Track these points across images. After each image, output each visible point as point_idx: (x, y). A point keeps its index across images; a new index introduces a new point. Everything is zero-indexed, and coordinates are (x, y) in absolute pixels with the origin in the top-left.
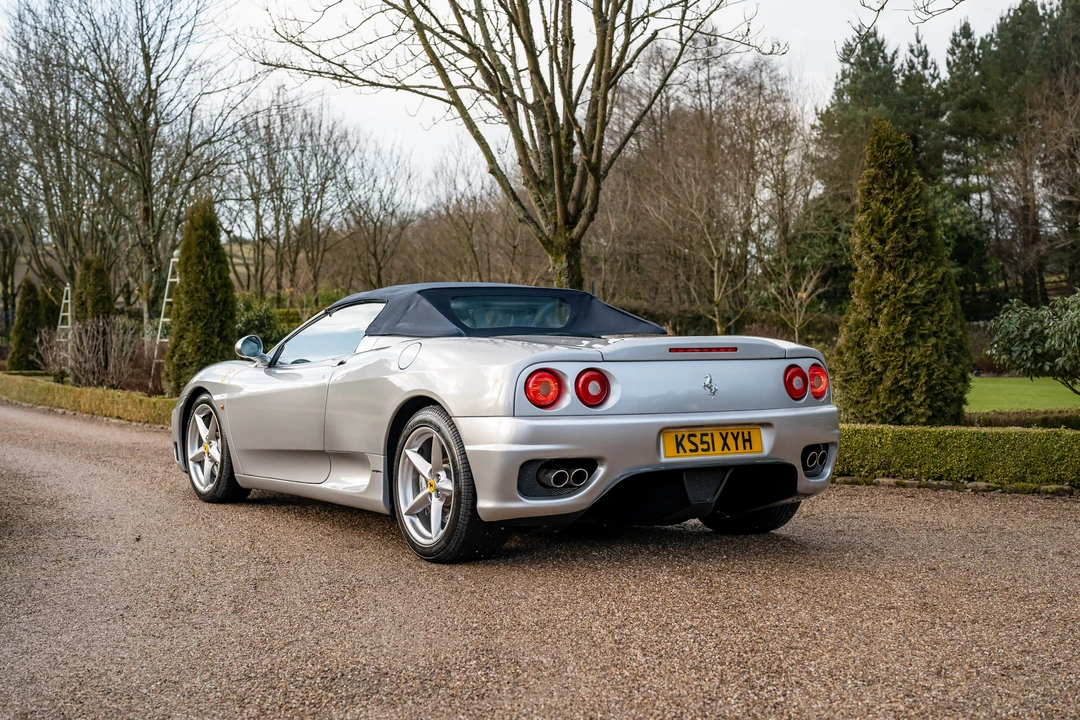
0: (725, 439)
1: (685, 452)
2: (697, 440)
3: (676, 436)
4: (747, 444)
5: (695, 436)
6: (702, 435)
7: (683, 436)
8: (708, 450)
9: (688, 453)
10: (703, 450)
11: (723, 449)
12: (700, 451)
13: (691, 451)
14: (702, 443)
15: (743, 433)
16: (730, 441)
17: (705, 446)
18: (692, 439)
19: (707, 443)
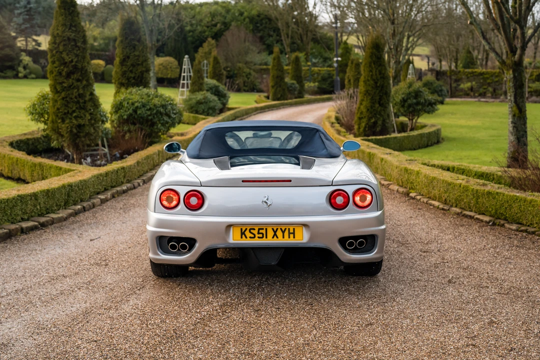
0: (275, 232)
1: (246, 238)
2: (255, 232)
3: (242, 229)
4: (292, 236)
5: (254, 229)
6: (259, 229)
7: (246, 229)
8: (262, 237)
9: (248, 238)
10: (259, 237)
11: (273, 238)
12: (256, 238)
13: (250, 237)
14: (259, 233)
15: (289, 229)
16: (279, 233)
17: (261, 236)
18: (252, 231)
19: (263, 234)
